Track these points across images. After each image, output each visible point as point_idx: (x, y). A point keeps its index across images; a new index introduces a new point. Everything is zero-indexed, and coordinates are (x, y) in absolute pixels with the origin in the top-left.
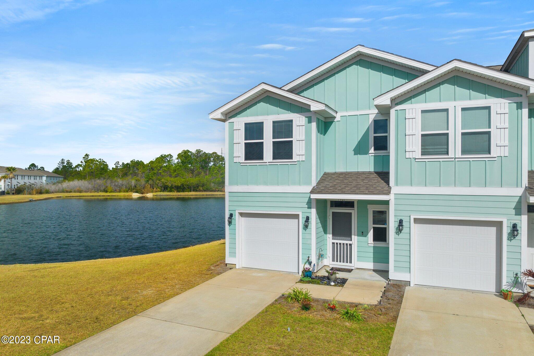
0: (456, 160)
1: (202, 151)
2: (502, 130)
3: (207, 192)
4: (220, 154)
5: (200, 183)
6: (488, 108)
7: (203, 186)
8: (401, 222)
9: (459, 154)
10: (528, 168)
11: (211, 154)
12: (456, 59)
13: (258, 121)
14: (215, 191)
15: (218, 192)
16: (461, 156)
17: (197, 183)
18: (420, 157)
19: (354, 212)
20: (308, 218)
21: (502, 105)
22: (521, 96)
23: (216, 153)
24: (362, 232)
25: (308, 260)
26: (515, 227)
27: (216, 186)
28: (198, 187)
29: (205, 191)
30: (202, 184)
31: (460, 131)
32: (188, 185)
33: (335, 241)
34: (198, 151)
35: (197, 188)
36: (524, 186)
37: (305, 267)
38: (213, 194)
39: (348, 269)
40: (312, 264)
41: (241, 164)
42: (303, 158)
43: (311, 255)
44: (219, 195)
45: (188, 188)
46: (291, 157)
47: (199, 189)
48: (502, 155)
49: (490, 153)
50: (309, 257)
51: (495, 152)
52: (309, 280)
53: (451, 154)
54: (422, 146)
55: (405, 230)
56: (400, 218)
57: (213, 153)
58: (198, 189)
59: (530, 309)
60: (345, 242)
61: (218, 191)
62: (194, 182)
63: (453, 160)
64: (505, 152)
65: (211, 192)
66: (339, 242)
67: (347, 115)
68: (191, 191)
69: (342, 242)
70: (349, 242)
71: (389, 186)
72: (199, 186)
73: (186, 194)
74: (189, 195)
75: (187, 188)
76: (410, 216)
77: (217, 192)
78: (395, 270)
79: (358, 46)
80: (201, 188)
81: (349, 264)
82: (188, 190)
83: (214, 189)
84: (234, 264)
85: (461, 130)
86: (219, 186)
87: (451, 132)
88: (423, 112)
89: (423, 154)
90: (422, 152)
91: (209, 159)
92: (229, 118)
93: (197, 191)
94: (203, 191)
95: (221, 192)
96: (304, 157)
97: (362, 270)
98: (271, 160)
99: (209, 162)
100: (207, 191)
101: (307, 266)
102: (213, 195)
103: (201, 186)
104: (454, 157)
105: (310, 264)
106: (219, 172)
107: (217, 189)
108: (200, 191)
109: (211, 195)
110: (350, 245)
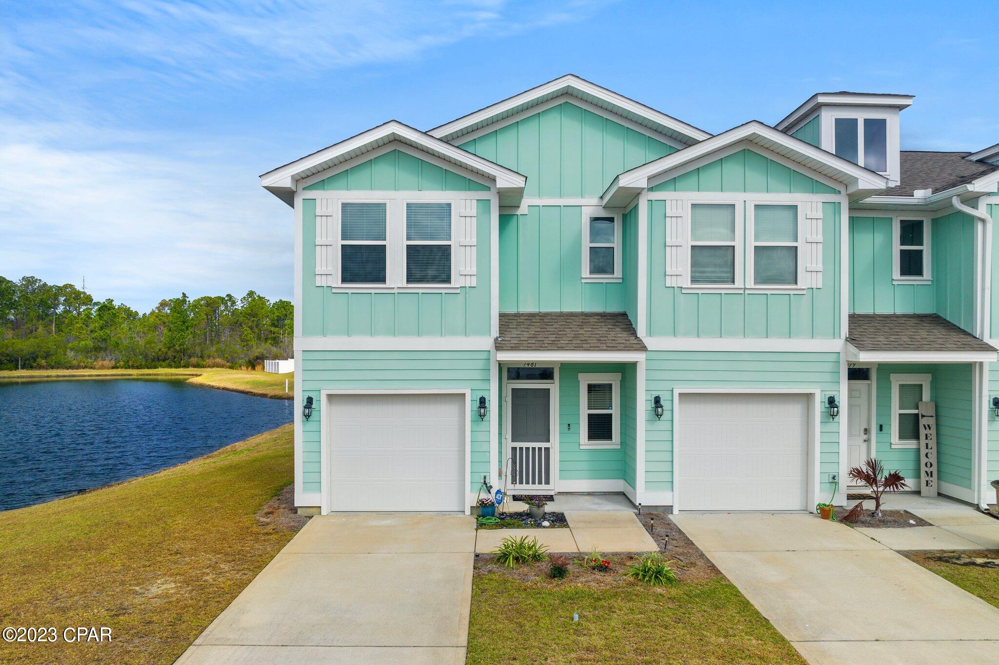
0: (747, 292)
1: (40, 280)
2: (814, 245)
3: (59, 371)
4: (81, 290)
5: (40, 351)
6: (794, 208)
7: (47, 356)
8: (657, 400)
9: (750, 283)
10: (849, 309)
11: (59, 289)
12: (754, 121)
13: (373, 200)
14: (78, 367)
15: (84, 370)
16: (753, 286)
17: (32, 350)
18: (690, 286)
19: (554, 388)
20: (483, 402)
21: (814, 204)
22: (839, 192)
23: (71, 286)
24: (569, 425)
25: (485, 483)
26: (832, 402)
27: (80, 357)
28: (35, 360)
29: (52, 368)
30: (45, 352)
31: (752, 243)
32: (8, 355)
33: (518, 445)
34: (30, 281)
35: (32, 361)
36: (843, 336)
37: (480, 498)
38: (73, 374)
39: (546, 495)
40: (493, 491)
41: (334, 291)
42: (474, 282)
43: (488, 474)
44: (89, 376)
45: (10, 361)
46: (448, 280)
47: (38, 364)
48: (814, 286)
49: (796, 283)
50: (485, 477)
51: (804, 281)
52: (495, 521)
53: (739, 283)
54: (692, 266)
55: (666, 415)
56: (656, 394)
57: (66, 286)
58: (35, 364)
59: (868, 528)
60: (537, 445)
61: (85, 367)
62: (25, 347)
63: (742, 292)
64: (817, 281)
65: (68, 369)
66: (524, 445)
67: (541, 205)
68: (16, 368)
69: (530, 445)
70: (543, 445)
71: (637, 337)
72: (37, 357)
73: (6, 375)
74: (15, 377)
75: (6, 361)
76: (672, 391)
77: (82, 370)
78: (647, 488)
79: (569, 77)
80: (43, 361)
81: (543, 486)
82: (10, 365)
83: (75, 362)
84: (313, 507)
85: (755, 241)
86: (87, 357)
87: (738, 244)
88: (694, 206)
89: (694, 280)
90: (692, 277)
91: (56, 298)
92: (304, 189)
93: (32, 368)
94: (47, 369)
95: (91, 370)
96: (474, 279)
97: (569, 496)
98: (404, 284)
99: (56, 306)
100: (58, 368)
101: (484, 496)
102: (74, 376)
103: (41, 357)
104: (743, 287)
105: (489, 489)
106: (87, 326)
107: (82, 364)
108: (40, 367)
109: (70, 376)
110: (548, 449)
